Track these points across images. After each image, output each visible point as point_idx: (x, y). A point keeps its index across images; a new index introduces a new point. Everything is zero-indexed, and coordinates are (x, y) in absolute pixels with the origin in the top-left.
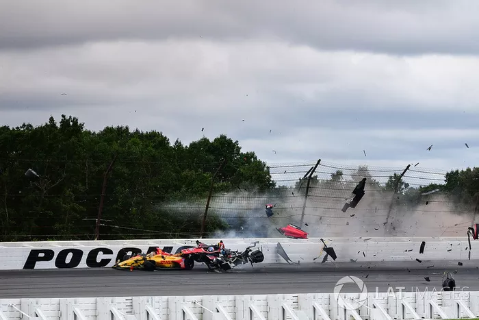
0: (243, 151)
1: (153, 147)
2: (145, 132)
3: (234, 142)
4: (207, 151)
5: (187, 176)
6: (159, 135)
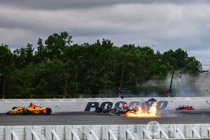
2: (142, 47)
3: (185, 52)
4: (172, 56)
5: (162, 68)
6: (149, 48)
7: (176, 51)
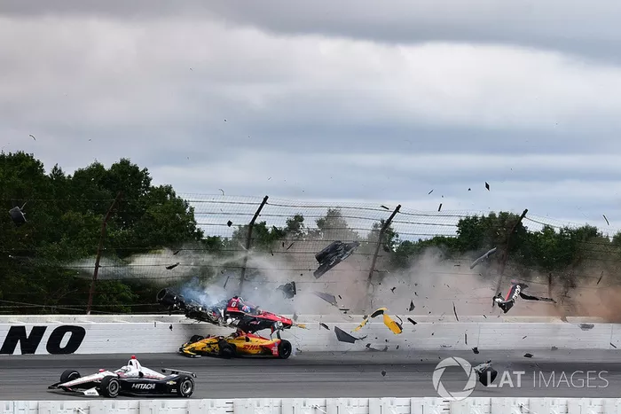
0: (155, 184)
1: (20, 177)
2: (7, 154)
3: (141, 170)
4: (100, 183)
5: (70, 220)
6: (28, 158)
7: (114, 166)
